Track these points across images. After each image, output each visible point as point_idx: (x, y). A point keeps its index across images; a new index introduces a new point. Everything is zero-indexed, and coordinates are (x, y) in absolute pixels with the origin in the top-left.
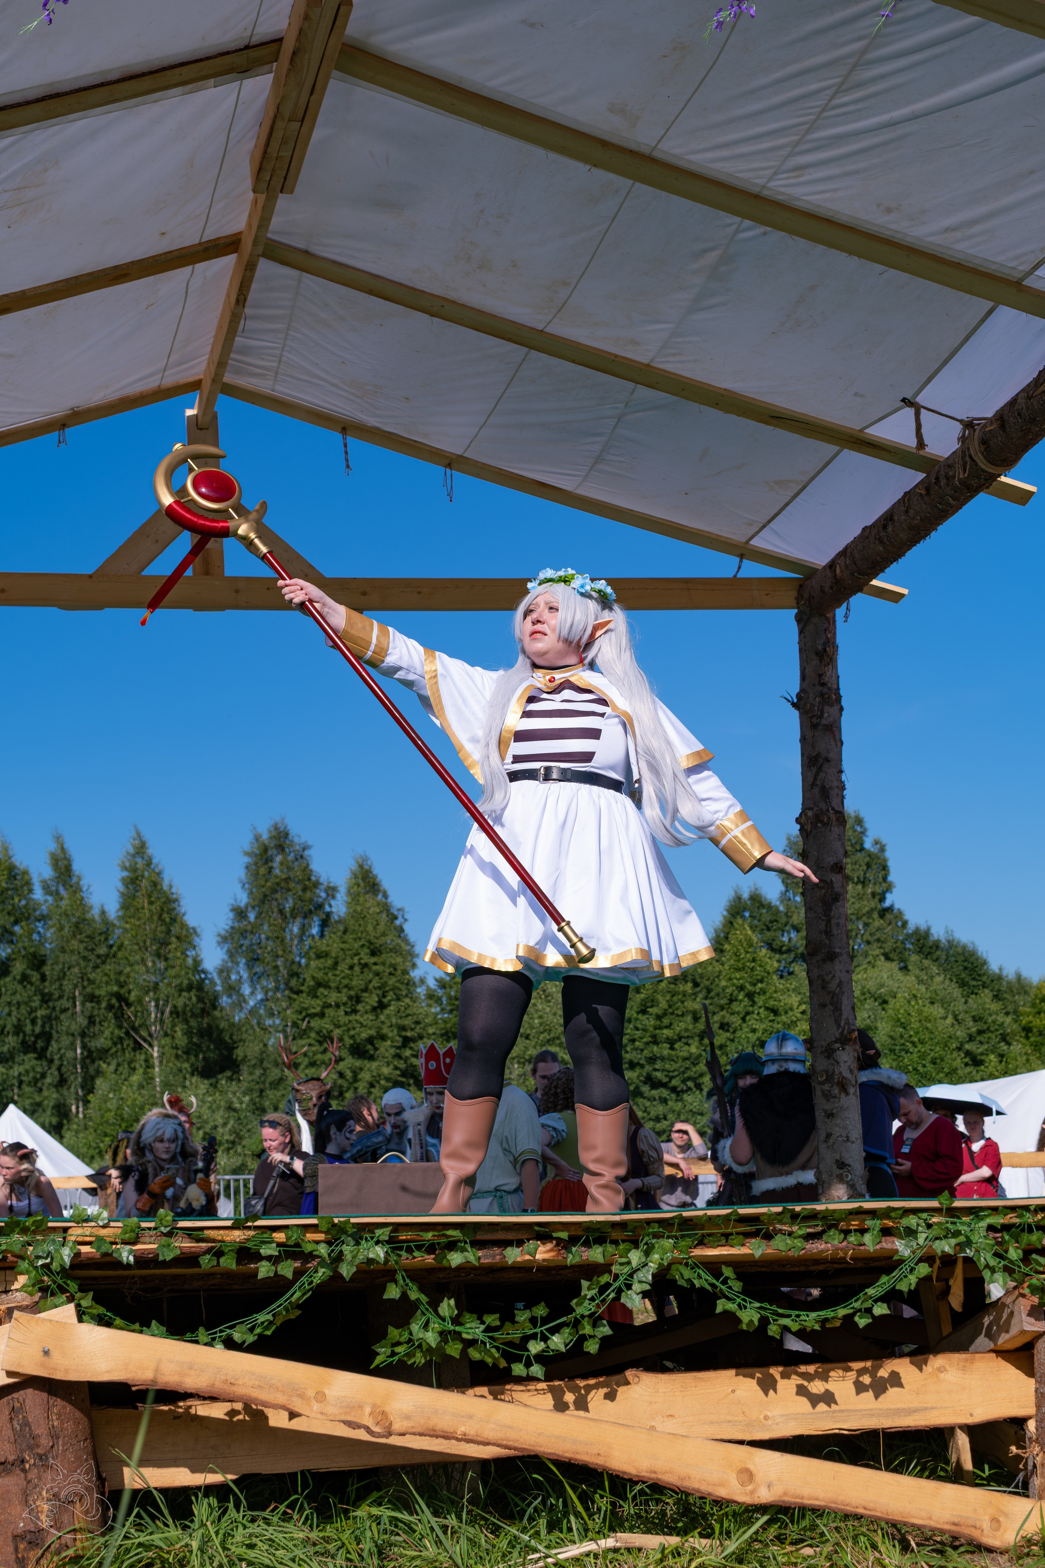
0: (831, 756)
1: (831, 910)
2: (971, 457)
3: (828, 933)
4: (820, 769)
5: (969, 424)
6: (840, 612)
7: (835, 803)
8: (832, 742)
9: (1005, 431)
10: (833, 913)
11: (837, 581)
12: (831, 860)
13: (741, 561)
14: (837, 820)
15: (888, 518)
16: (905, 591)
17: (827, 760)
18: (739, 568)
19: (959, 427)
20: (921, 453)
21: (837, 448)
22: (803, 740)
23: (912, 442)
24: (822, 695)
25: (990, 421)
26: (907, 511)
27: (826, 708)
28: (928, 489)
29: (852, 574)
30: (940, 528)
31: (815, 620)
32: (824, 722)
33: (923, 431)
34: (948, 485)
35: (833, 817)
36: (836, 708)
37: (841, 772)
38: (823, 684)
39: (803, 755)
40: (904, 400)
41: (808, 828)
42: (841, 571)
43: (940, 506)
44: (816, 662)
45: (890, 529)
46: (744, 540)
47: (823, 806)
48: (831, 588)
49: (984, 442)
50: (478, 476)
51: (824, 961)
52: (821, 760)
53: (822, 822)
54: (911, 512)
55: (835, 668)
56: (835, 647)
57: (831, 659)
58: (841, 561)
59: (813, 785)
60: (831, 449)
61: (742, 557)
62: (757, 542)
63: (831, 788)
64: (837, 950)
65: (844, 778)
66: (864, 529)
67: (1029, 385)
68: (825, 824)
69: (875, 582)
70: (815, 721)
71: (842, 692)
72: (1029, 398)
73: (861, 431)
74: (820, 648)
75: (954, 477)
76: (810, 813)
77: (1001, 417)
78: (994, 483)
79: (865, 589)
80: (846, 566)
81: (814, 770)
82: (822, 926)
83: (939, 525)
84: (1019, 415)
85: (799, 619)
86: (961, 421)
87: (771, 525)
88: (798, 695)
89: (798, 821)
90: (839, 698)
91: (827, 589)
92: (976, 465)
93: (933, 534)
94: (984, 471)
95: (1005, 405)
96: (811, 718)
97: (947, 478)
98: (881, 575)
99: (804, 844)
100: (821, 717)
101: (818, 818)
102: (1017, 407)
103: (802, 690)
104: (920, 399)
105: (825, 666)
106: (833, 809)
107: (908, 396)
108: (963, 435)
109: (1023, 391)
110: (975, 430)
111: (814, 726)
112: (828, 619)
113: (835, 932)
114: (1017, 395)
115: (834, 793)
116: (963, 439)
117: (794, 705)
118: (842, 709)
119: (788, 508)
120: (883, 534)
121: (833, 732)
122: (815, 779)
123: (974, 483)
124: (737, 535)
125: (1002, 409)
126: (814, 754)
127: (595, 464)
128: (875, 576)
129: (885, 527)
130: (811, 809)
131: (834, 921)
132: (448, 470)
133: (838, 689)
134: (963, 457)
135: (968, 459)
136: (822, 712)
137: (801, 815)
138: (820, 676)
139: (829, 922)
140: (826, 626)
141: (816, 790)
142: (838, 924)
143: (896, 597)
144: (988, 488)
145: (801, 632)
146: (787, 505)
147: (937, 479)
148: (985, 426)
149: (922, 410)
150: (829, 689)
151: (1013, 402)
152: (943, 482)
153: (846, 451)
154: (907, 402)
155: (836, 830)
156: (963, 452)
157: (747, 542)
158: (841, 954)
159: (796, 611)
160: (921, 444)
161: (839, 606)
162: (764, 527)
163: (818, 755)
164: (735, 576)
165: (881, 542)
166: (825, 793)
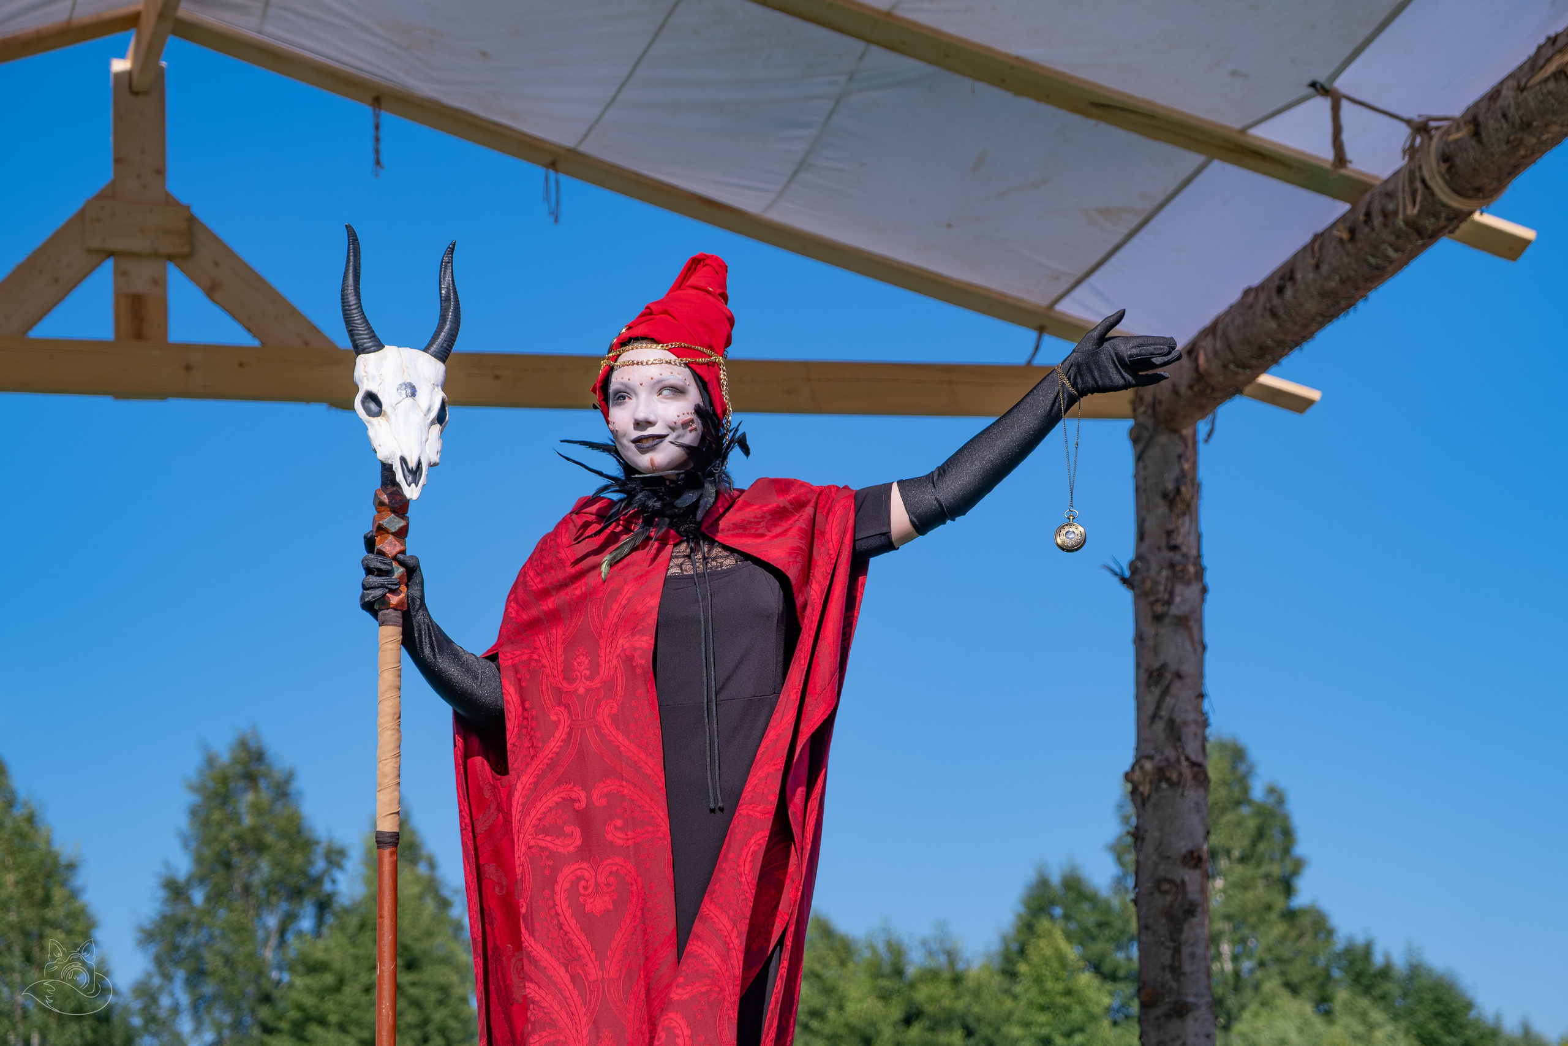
0: (1185, 669)
1: (1180, 930)
2: (1423, 181)
3: (1176, 970)
4: (1166, 691)
5: (1421, 128)
6: (1203, 427)
7: (1192, 748)
8: (1188, 646)
9: (1480, 141)
10: (1184, 936)
11: (1200, 376)
12: (1182, 846)
13: (1040, 338)
14: (1195, 777)
15: (1286, 276)
16: (1314, 394)
17: (1179, 676)
18: (1037, 348)
19: (1404, 131)
20: (1343, 171)
21: (1200, 159)
22: (1139, 639)
23: (1327, 154)
24: (1172, 566)
25: (1456, 123)
26: (1317, 266)
27: (1179, 589)
28: (1352, 232)
29: (1225, 366)
30: (1373, 295)
31: (1163, 439)
32: (1174, 611)
33: (1345, 137)
34: (1385, 226)
35: (1187, 772)
36: (1195, 588)
37: (1201, 696)
38: (1174, 548)
39: (1138, 665)
40: (1313, 85)
41: (1145, 789)
42: (1207, 360)
43: (1372, 260)
44: (1162, 509)
45: (1288, 293)
46: (1045, 302)
47: (1170, 753)
48: (1191, 387)
49: (1446, 158)
50: (600, 183)
51: (1168, 1016)
52: (1168, 676)
53: (1168, 780)
54: (1325, 268)
55: (1195, 520)
56: (1196, 486)
57: (1188, 506)
58: (1208, 343)
59: (1154, 717)
60: (1192, 159)
61: (1041, 330)
62: (1066, 307)
63: (1185, 723)
64: (1191, 999)
65: (1206, 705)
66: (1247, 292)
67: (1521, 68)
68: (1173, 785)
69: (1266, 379)
70: (1159, 608)
71: (1206, 561)
72: (1521, 89)
73: (1243, 131)
74: (1170, 486)
75: (1395, 213)
76: (1148, 765)
77: (1474, 121)
78: (1463, 226)
79: (1248, 389)
80: (1216, 353)
81: (1157, 691)
82: (1166, 957)
83: (1370, 289)
84: (1504, 116)
85: (1135, 437)
86: (1409, 122)
87: (1093, 280)
88: (1132, 566)
89: (1128, 777)
90: (1200, 572)
91: (1183, 389)
92: (1433, 194)
93: (1361, 305)
94: (1445, 206)
95: (1481, 100)
96: (1153, 604)
97: (1385, 214)
98: (1274, 368)
99: (1138, 816)
100: (1169, 602)
101: (1161, 774)
102: (1500, 103)
103: (1139, 557)
104: (1341, 84)
105: (1178, 517)
106: (1187, 759)
107: (1322, 78)
108: (1412, 146)
109: (1511, 76)
110: (1431, 138)
111: (1158, 618)
112: (1183, 439)
113: (1187, 967)
114: (1502, 83)
115: (1189, 731)
116: (1411, 151)
117: (1124, 581)
118: (1204, 590)
119: (1120, 254)
120: (1276, 301)
121: (1189, 629)
122: (1159, 706)
123: (1429, 224)
124: (1036, 296)
125: (1476, 105)
126: (1157, 665)
127: (796, 172)
128: (1264, 369)
129: (1280, 290)
130: (1150, 757)
131: (1186, 951)
132: (552, 174)
133: (1199, 556)
134: (1412, 181)
135: (1418, 185)
136: (1172, 594)
137: (1133, 768)
138: (1169, 533)
139: (1177, 951)
140: (1180, 449)
141: (1160, 726)
142: (1193, 956)
143: (1300, 404)
144: (1452, 232)
145: (1139, 458)
146: (1117, 248)
147: (1368, 215)
148: (1448, 132)
149: (1345, 105)
150: (1185, 556)
151: (1494, 95)
152: (1377, 221)
153: (1217, 165)
154: (1319, 88)
155: (1192, 794)
156: (1412, 173)
157: (1051, 306)
158: (1197, 1007)
159: (1130, 423)
160: (1341, 159)
161: (1203, 417)
162: (1079, 282)
163: (1164, 666)
164: (1029, 362)
165: (1274, 314)
166: (1174, 731)
